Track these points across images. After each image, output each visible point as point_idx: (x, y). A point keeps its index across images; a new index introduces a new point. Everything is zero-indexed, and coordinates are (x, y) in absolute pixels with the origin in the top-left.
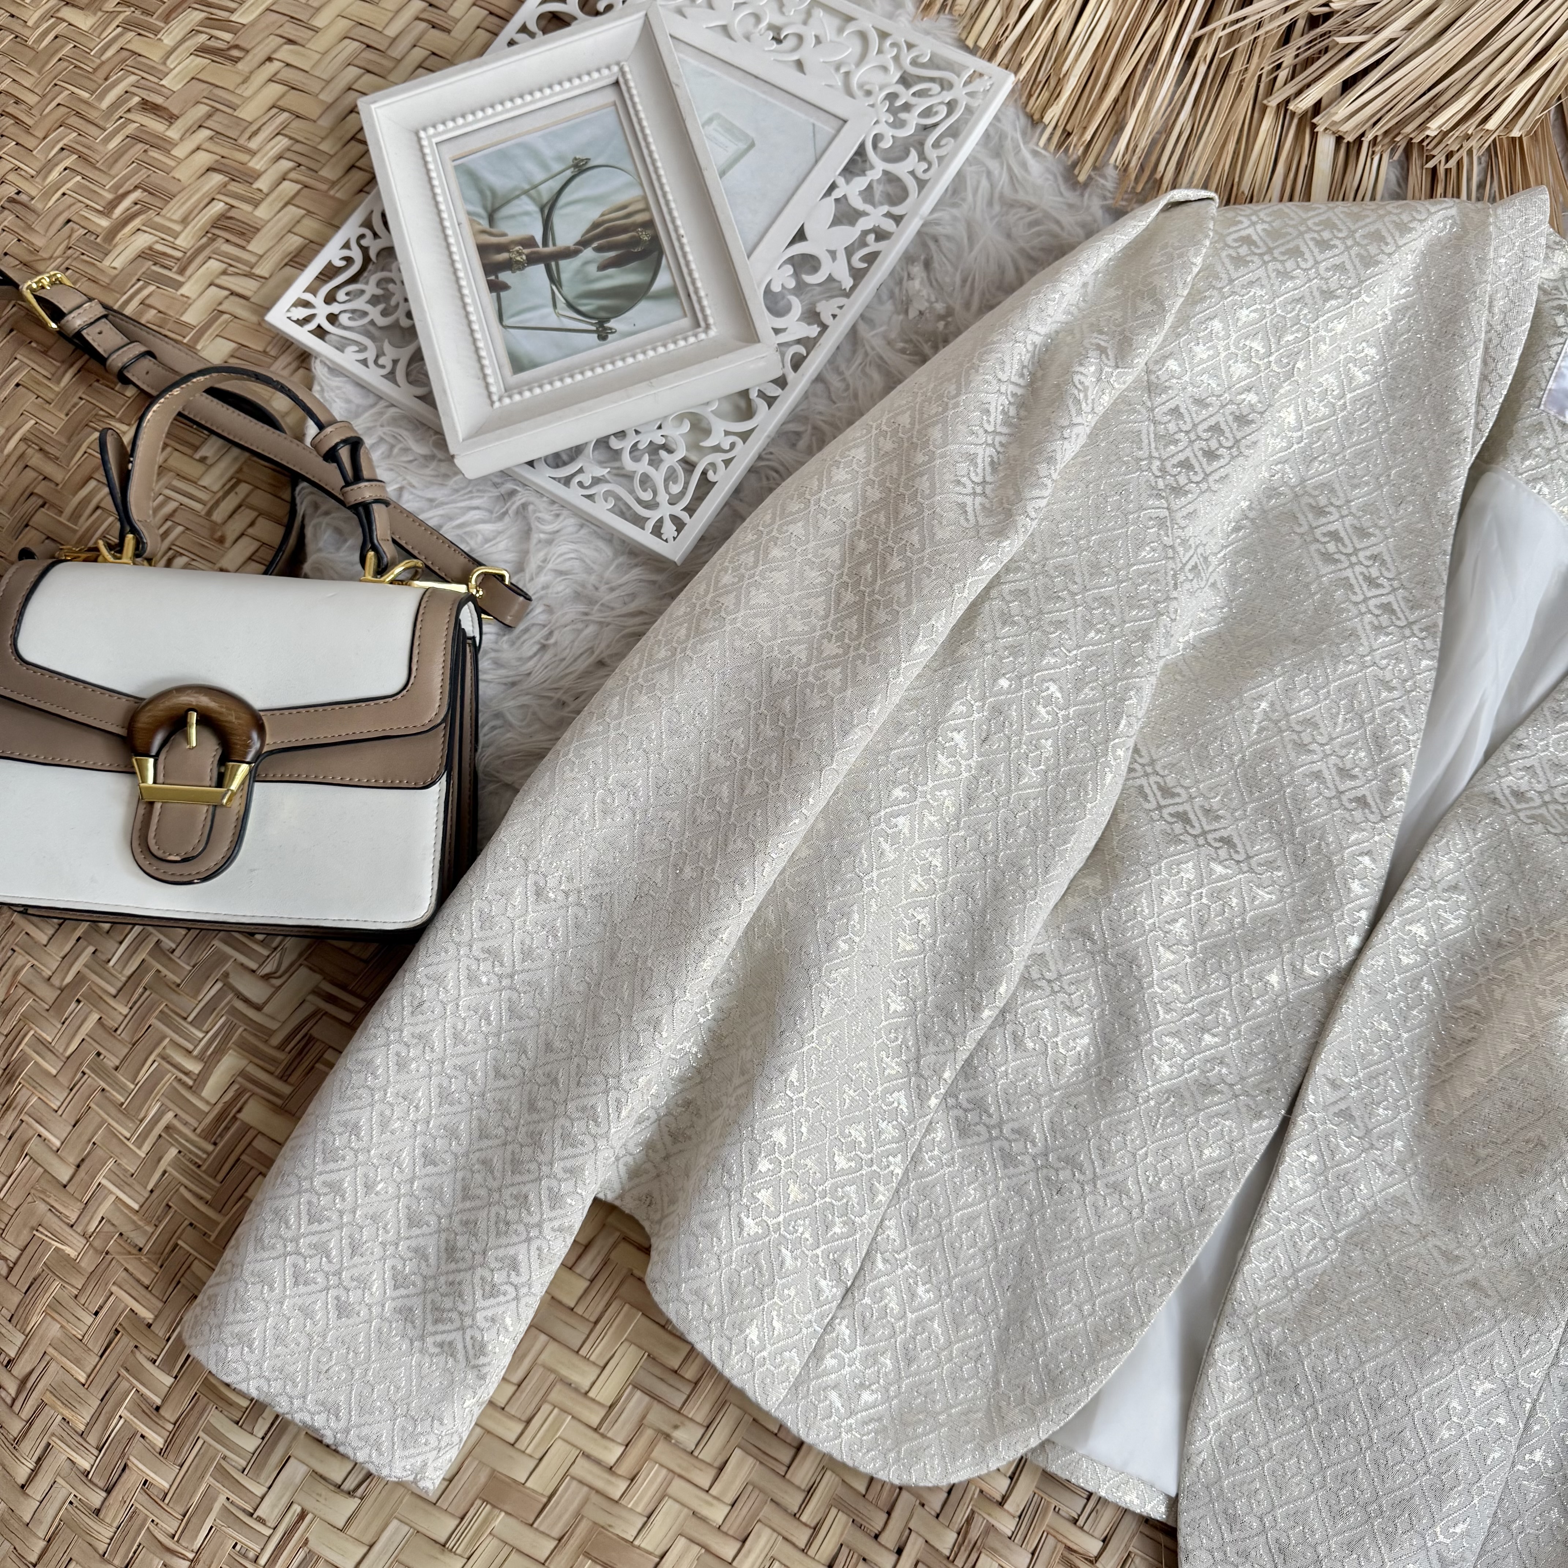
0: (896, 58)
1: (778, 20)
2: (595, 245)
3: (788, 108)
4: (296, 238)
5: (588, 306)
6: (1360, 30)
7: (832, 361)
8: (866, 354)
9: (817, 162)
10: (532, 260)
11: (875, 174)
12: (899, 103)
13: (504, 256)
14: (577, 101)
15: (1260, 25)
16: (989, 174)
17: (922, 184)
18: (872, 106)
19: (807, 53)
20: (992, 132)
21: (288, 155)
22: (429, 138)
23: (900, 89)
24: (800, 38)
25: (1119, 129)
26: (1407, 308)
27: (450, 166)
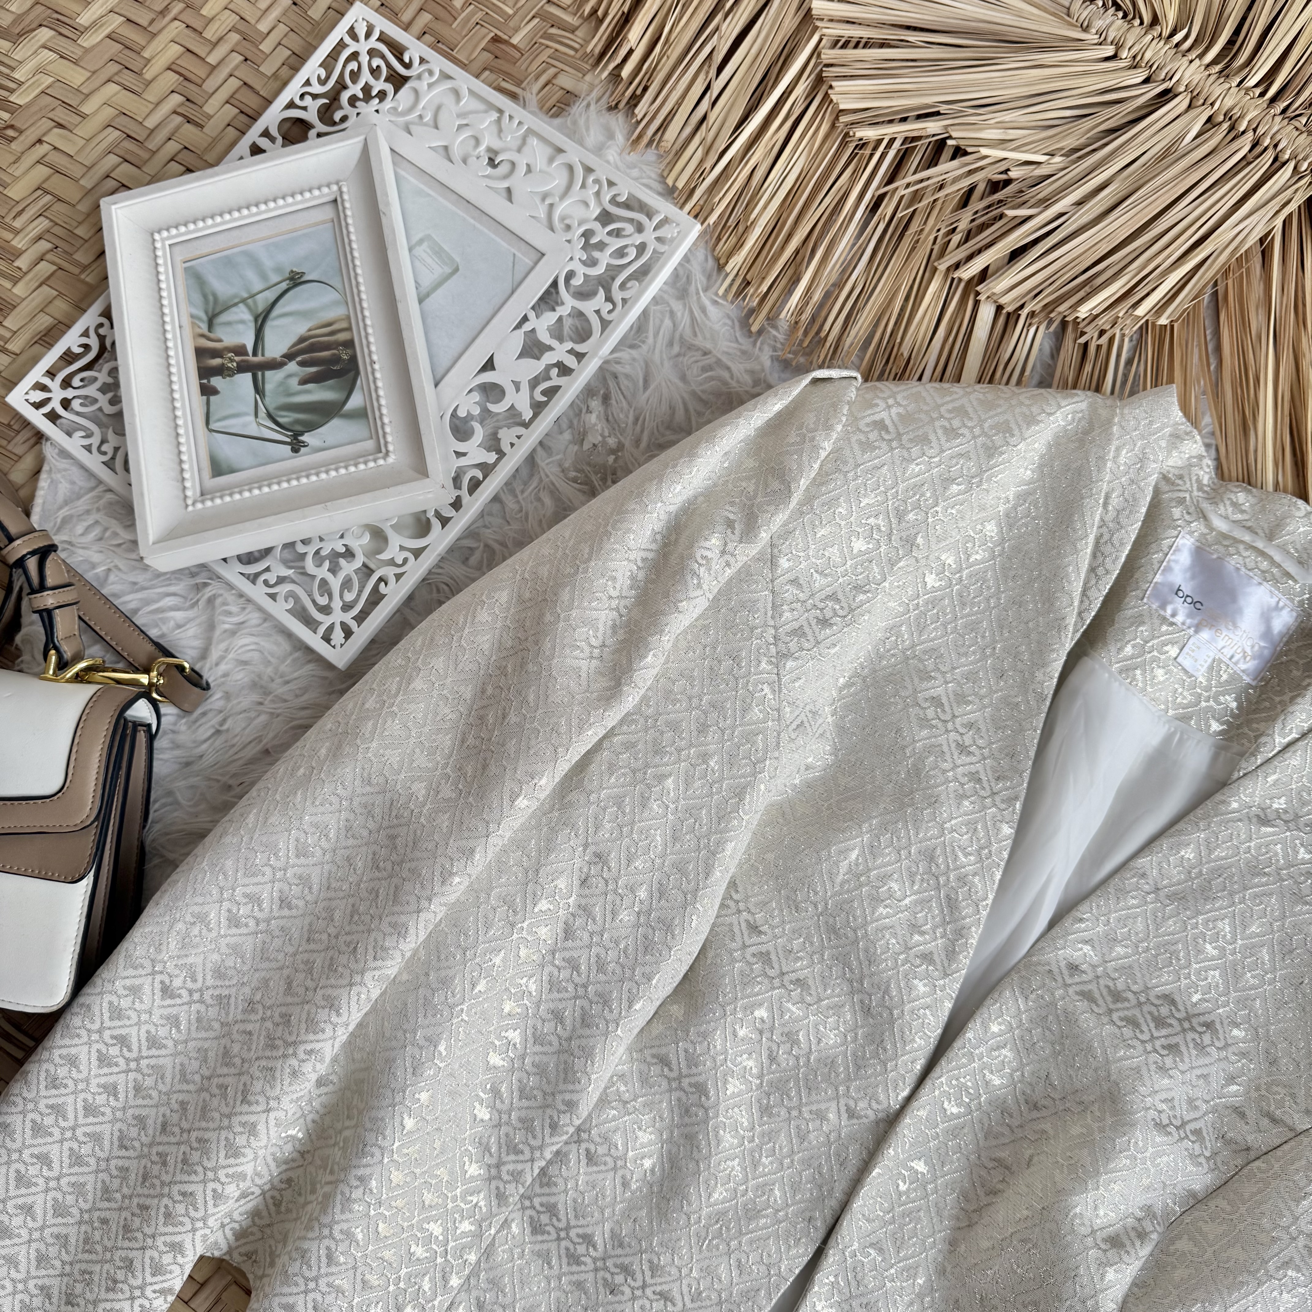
0: (598, 194)
1: (496, 144)
2: (299, 359)
3: (493, 236)
4: (48, 317)
5: (286, 418)
6: (1033, 201)
7: (508, 484)
8: (541, 480)
9: (513, 292)
10: (242, 368)
11: (563, 311)
12: (594, 241)
13: (217, 362)
14: (300, 214)
15: (941, 187)
16: (672, 313)
17: (605, 324)
18: (569, 241)
19: (517, 182)
20: (681, 272)
21: (47, 236)
22: (163, 240)
23: (597, 226)
24: (513, 164)
25: (795, 280)
26: (1029, 493)
27: (180, 267)
